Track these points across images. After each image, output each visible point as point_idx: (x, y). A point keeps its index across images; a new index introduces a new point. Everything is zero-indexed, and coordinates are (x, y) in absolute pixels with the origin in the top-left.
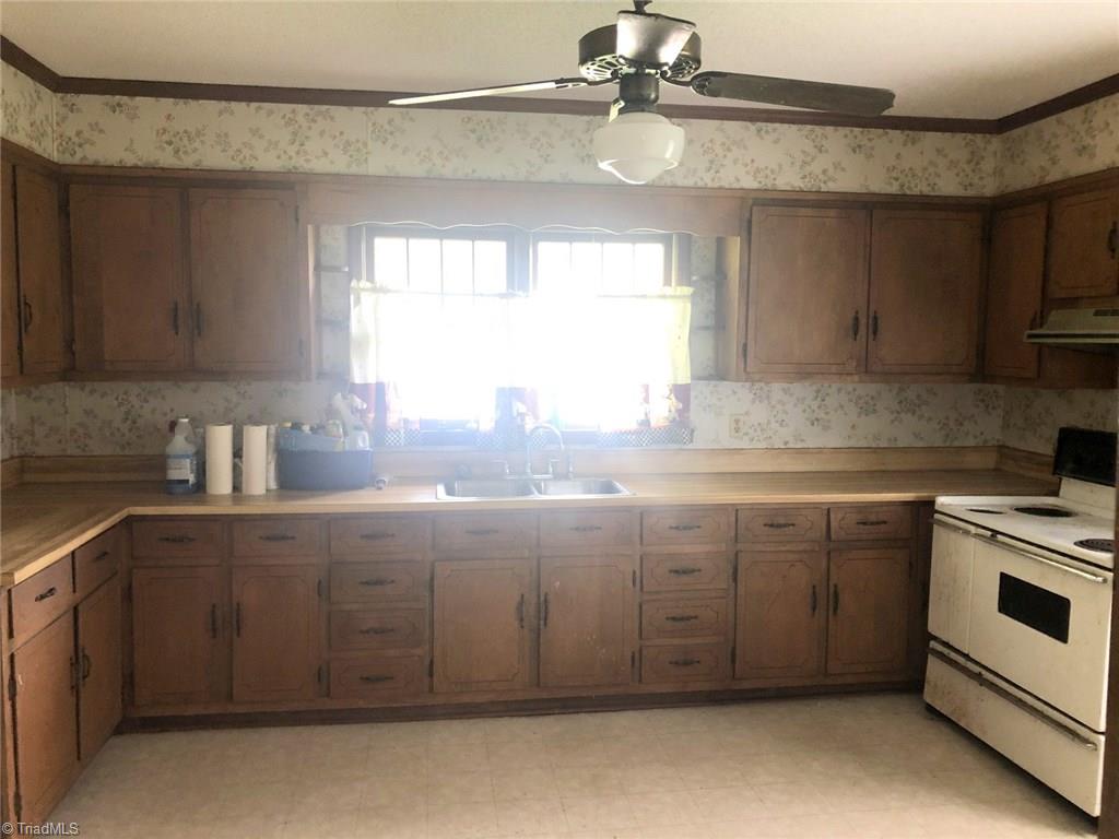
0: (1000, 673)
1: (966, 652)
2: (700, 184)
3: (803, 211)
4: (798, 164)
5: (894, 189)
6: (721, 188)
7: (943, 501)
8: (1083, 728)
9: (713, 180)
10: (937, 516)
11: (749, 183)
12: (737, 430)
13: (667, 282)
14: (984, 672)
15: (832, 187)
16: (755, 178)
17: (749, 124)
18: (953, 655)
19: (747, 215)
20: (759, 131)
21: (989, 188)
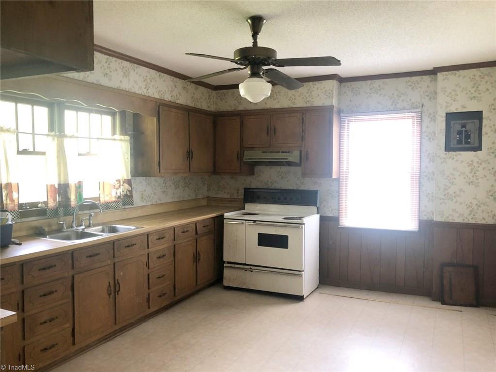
0: (261, 265)
1: (244, 263)
2: (143, 94)
3: (173, 110)
4: (170, 91)
5: (193, 105)
6: (149, 96)
7: (226, 215)
8: (296, 272)
9: (147, 93)
10: (225, 220)
11: (157, 96)
12: (142, 198)
13: (114, 133)
14: (252, 267)
15: (178, 102)
16: (159, 94)
17: (157, 72)
18: (236, 266)
19: (158, 109)
20: (160, 75)
21: (213, 108)
